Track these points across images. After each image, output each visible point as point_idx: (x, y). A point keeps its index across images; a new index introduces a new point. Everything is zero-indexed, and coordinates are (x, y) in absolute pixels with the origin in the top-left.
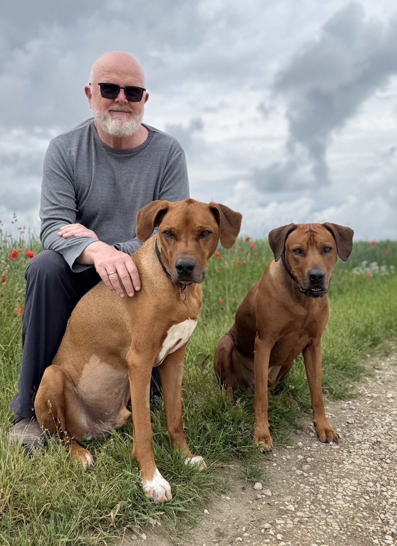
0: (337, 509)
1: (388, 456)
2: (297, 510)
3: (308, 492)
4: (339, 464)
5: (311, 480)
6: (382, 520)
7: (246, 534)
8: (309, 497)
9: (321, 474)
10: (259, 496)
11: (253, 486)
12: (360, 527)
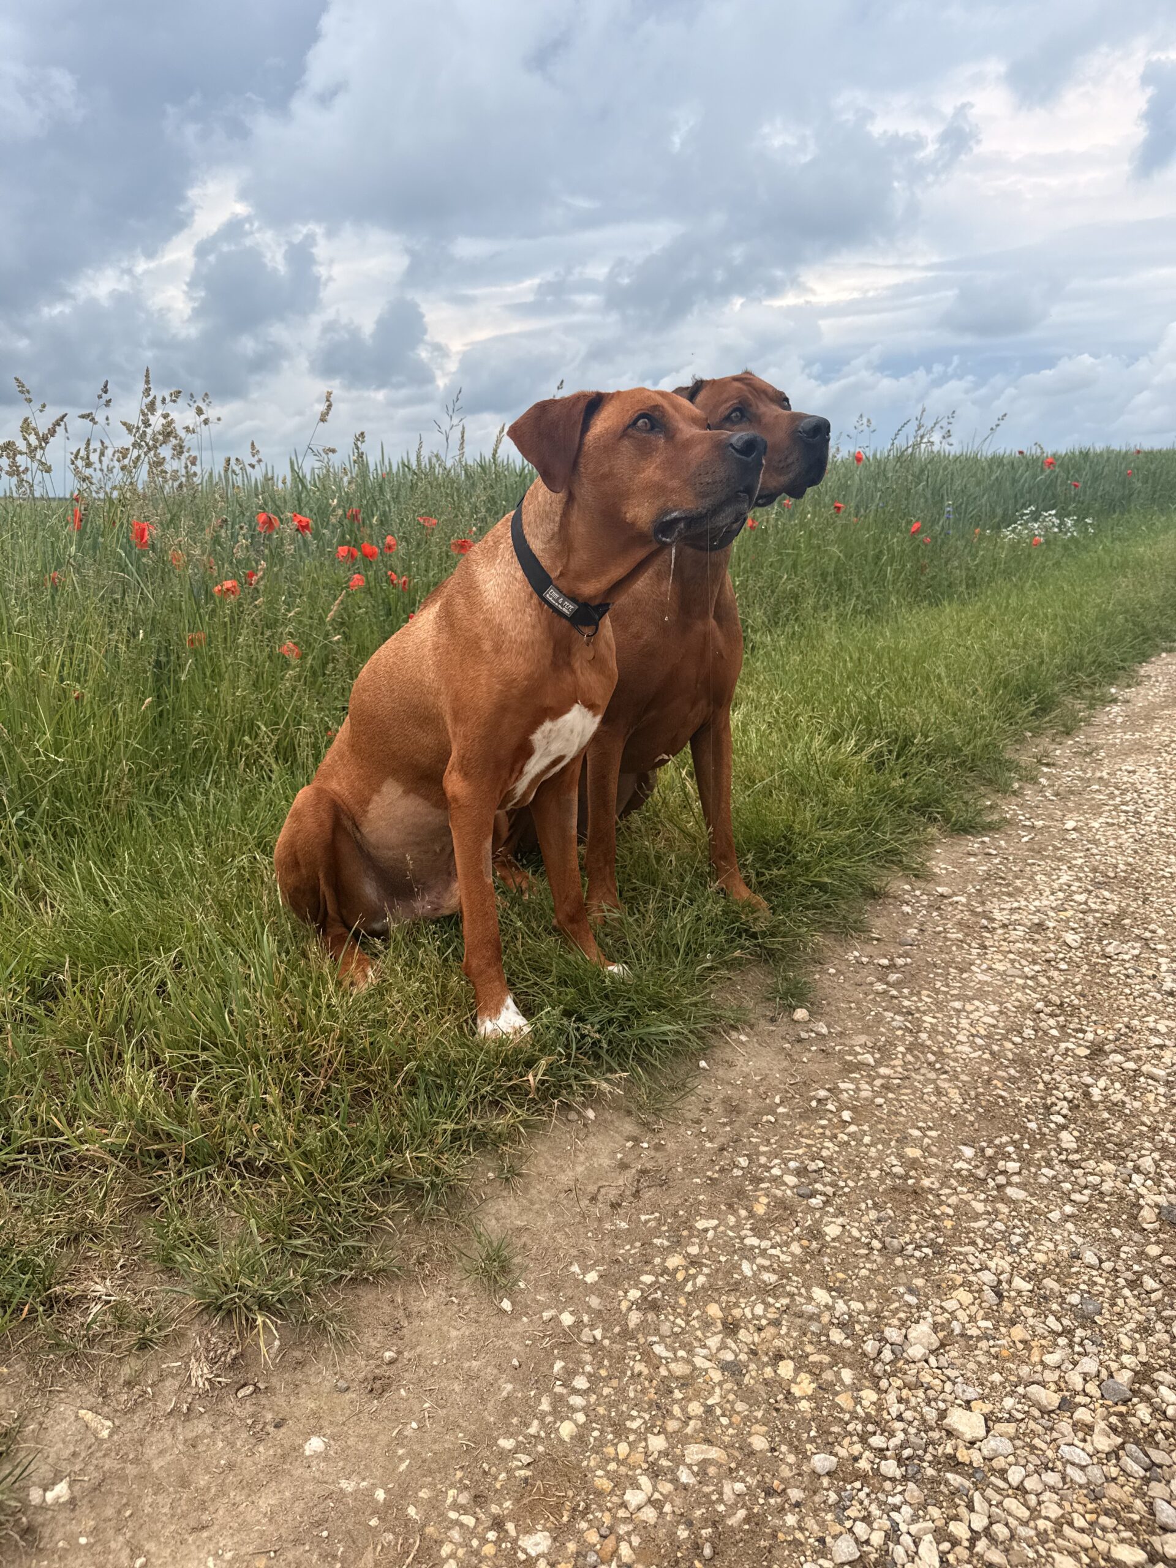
0: (956, 1060)
1: (1061, 956)
2: (878, 1063)
3: (900, 1028)
4: (962, 971)
5: (906, 1003)
6: (1046, 1084)
7: (781, 1110)
8: (902, 1039)
9: (925, 992)
10: (804, 1035)
11: (791, 1014)
12: (1001, 1097)
